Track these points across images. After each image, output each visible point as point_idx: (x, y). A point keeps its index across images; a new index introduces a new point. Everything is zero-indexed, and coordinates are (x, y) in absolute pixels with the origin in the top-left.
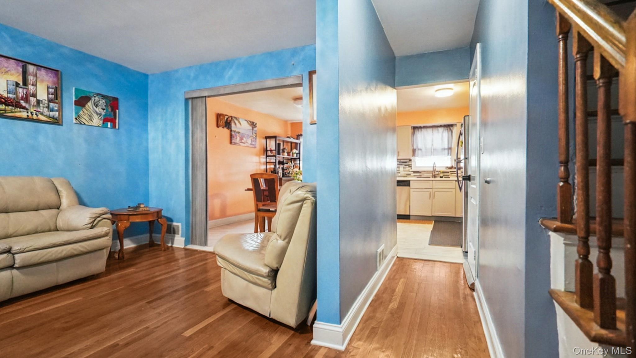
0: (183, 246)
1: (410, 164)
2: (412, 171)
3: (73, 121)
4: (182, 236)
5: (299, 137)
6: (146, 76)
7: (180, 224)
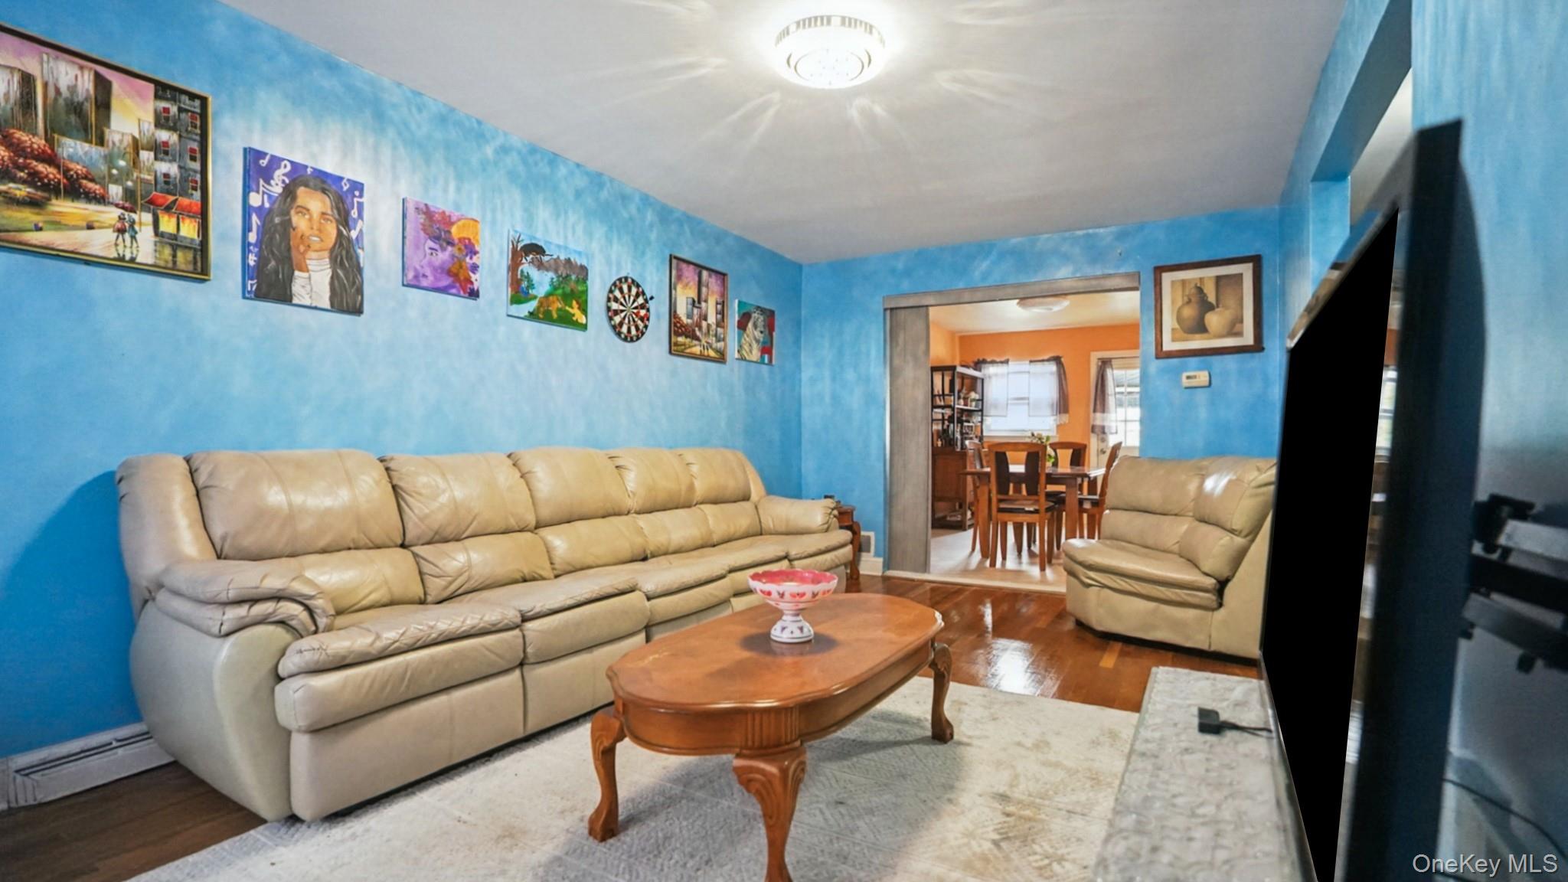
0: (880, 574)
3: (734, 354)
4: (877, 555)
5: (979, 365)
6: (800, 267)
7: (872, 534)
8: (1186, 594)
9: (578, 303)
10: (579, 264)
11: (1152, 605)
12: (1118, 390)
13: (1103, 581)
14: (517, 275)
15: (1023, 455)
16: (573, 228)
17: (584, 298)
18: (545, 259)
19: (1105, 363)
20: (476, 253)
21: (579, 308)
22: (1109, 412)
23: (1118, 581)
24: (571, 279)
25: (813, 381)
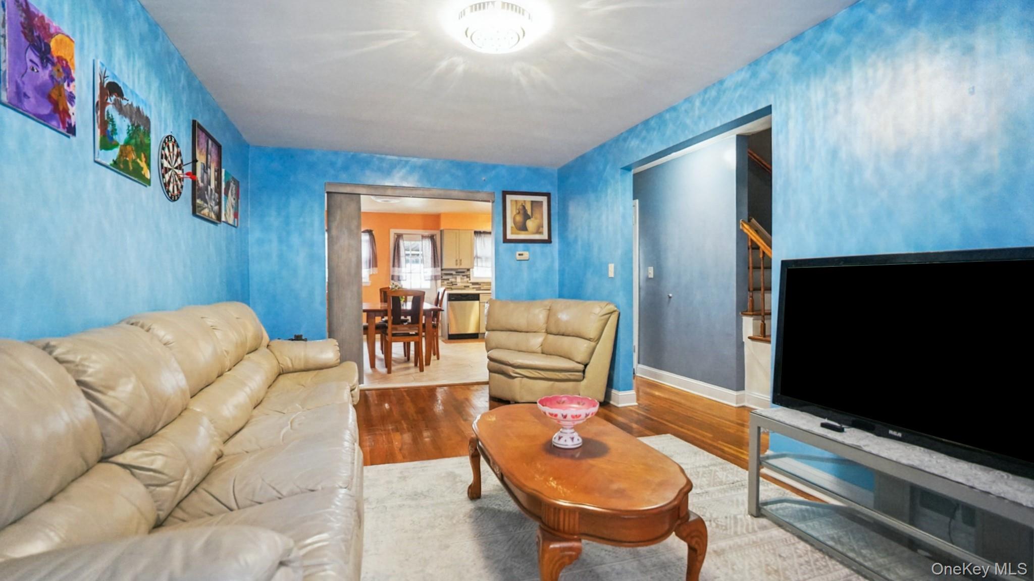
1: (468, 273)
2: (471, 283)
6: (248, 146)
8: (571, 375)
9: (144, 154)
10: (145, 115)
11: (551, 383)
12: (407, 252)
13: (523, 373)
14: (104, 118)
15: (412, 297)
16: (139, 74)
17: (148, 152)
18: (124, 103)
19: (399, 237)
20: (72, 80)
21: (146, 162)
22: (401, 267)
23: (534, 373)
24: (140, 129)
25: (260, 242)
